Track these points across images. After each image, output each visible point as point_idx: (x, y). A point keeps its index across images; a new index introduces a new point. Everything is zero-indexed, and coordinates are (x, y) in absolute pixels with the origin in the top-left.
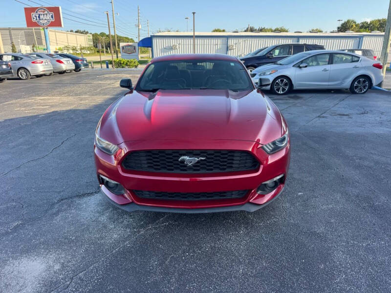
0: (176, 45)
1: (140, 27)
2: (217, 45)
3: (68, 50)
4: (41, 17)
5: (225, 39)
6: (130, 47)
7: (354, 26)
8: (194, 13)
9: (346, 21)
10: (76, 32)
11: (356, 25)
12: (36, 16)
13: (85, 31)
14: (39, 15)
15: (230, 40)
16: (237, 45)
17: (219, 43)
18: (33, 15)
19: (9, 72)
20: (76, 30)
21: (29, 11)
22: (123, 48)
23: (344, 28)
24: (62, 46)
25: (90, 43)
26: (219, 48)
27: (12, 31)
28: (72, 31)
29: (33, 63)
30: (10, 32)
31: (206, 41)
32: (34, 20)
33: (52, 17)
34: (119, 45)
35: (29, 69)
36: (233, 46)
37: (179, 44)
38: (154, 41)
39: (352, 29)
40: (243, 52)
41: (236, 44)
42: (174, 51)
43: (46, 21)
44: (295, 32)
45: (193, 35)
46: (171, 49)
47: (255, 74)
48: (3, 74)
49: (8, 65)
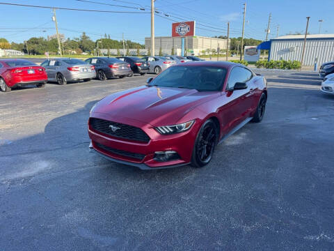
0: (294, 48)
1: (269, 31)
3: (208, 52)
4: (182, 29)
6: (252, 50)
8: (308, 18)
10: (219, 38)
13: (226, 37)
18: (177, 28)
19: (149, 69)
22: (247, 50)
29: (164, 63)
30: (161, 40)
32: (177, 32)
33: (188, 29)
34: (244, 48)
35: (161, 67)
37: (297, 47)
42: (291, 53)
43: (184, 32)
45: (304, 37)
46: (288, 51)
47: (326, 79)
48: (143, 69)
49: (147, 64)
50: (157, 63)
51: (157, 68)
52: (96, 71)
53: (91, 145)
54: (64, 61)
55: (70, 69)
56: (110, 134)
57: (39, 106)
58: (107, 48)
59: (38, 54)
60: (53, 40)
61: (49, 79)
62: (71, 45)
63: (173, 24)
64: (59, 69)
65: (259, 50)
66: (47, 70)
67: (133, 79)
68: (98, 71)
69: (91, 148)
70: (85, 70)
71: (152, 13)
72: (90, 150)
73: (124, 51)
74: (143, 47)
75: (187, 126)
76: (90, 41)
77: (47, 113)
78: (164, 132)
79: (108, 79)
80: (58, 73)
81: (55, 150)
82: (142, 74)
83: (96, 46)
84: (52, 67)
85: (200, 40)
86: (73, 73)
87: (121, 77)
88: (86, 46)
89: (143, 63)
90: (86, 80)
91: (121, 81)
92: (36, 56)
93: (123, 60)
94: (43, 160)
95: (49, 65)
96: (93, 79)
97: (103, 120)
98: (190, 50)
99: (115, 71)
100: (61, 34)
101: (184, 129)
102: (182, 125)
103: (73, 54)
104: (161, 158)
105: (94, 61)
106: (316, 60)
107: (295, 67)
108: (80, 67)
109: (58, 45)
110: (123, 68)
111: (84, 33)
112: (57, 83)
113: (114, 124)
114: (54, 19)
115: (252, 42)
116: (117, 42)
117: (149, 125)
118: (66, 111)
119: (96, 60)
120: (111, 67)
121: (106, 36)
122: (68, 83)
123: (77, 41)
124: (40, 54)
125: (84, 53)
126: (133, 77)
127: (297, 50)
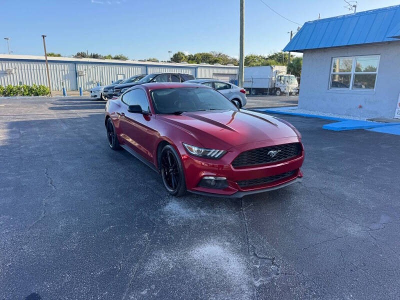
0: (11, 70)
2: (64, 70)
5: (71, 65)
7: (184, 58)
8: (43, 36)
9: (177, 53)
11: (185, 57)
15: (79, 66)
16: (87, 71)
17: (66, 69)
23: (177, 58)
26: (66, 73)
36: (82, 72)
37: (15, 68)
39: (183, 60)
40: (94, 78)
41: (85, 70)
42: (8, 76)
44: (139, 61)
46: (4, 73)
107: (44, 93)
127: (16, 72)
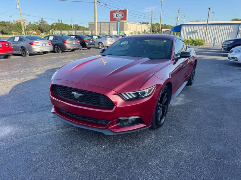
0: (198, 30)
1: (178, 19)
3: (135, 33)
4: (117, 15)
5: (237, 26)
6: (168, 32)
8: (209, 8)
10: (143, 23)
12: (115, 15)
13: (147, 23)
14: (117, 14)
17: (231, 29)
19: (94, 45)
20: (143, 22)
21: (112, 12)
22: (164, 32)
24: (132, 32)
25: (149, 29)
26: (230, 32)
27: (101, 24)
28: (140, 23)
29: (106, 40)
30: (100, 24)
31: (216, 27)
32: (114, 17)
33: (122, 15)
34: (161, 31)
35: (103, 43)
37: (200, 30)
38: (183, 28)
42: (195, 34)
43: (119, 17)
45: (206, 23)
46: (193, 32)
47: (232, 51)
48: (90, 45)
49: (93, 41)
50: (100, 40)
51: (100, 44)
52: (53, 46)
53: (53, 110)
54: (27, 37)
55: (32, 44)
56: (72, 100)
57: (5, 73)
58: (60, 30)
59: (6, 34)
60: (18, 23)
61: (14, 52)
62: (32, 27)
63: (111, 12)
64: (22, 44)
65: (172, 32)
66: (12, 45)
67: (82, 52)
68: (54, 45)
69: (53, 113)
70: (44, 45)
71: (94, 2)
72: (52, 115)
73: (73, 32)
74: (87, 29)
75: (149, 92)
76: (47, 24)
77: (12, 79)
78: (128, 98)
79: (62, 52)
80: (22, 47)
81: (18, 114)
82: (89, 48)
83: (51, 28)
84: (16, 43)
85: (129, 25)
86: (33, 47)
87: (73, 50)
88: (44, 28)
89: (90, 40)
90: (45, 53)
91: (73, 53)
92: (4, 36)
93: (74, 37)
94: (6, 125)
95: (13, 41)
96: (51, 52)
97: (65, 87)
98: (122, 32)
99: (68, 46)
100: (24, 19)
101: (146, 95)
102: (145, 90)
103: (34, 34)
104: (125, 124)
105: (51, 38)
106: (215, 39)
107: (200, 44)
108: (40, 43)
109: (22, 27)
110: (74, 43)
111: (42, 18)
112: (21, 55)
113: (77, 90)
114: (18, 7)
115: (166, 27)
116: (68, 25)
117: (113, 92)
118: (28, 78)
119: (53, 37)
120: (64, 42)
121: (59, 20)
122: (30, 55)
123: (37, 24)
124: (8, 34)
125: (42, 34)
126: (82, 50)
127: (199, 32)
